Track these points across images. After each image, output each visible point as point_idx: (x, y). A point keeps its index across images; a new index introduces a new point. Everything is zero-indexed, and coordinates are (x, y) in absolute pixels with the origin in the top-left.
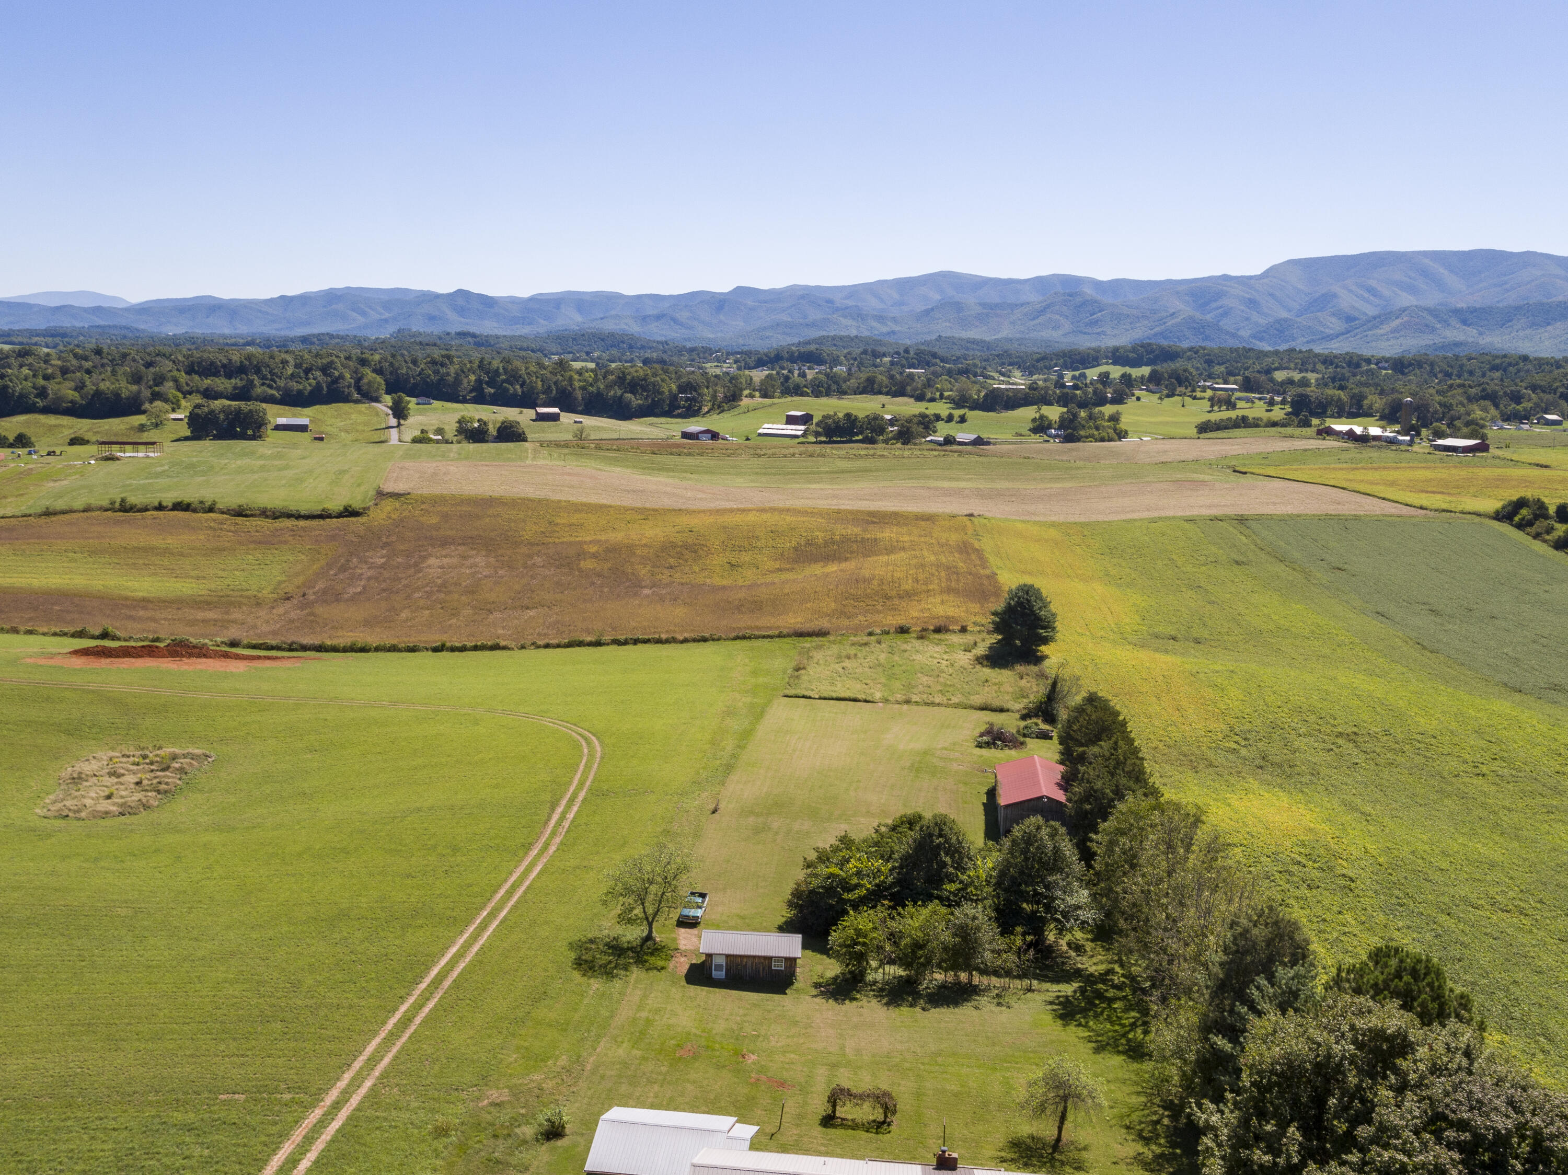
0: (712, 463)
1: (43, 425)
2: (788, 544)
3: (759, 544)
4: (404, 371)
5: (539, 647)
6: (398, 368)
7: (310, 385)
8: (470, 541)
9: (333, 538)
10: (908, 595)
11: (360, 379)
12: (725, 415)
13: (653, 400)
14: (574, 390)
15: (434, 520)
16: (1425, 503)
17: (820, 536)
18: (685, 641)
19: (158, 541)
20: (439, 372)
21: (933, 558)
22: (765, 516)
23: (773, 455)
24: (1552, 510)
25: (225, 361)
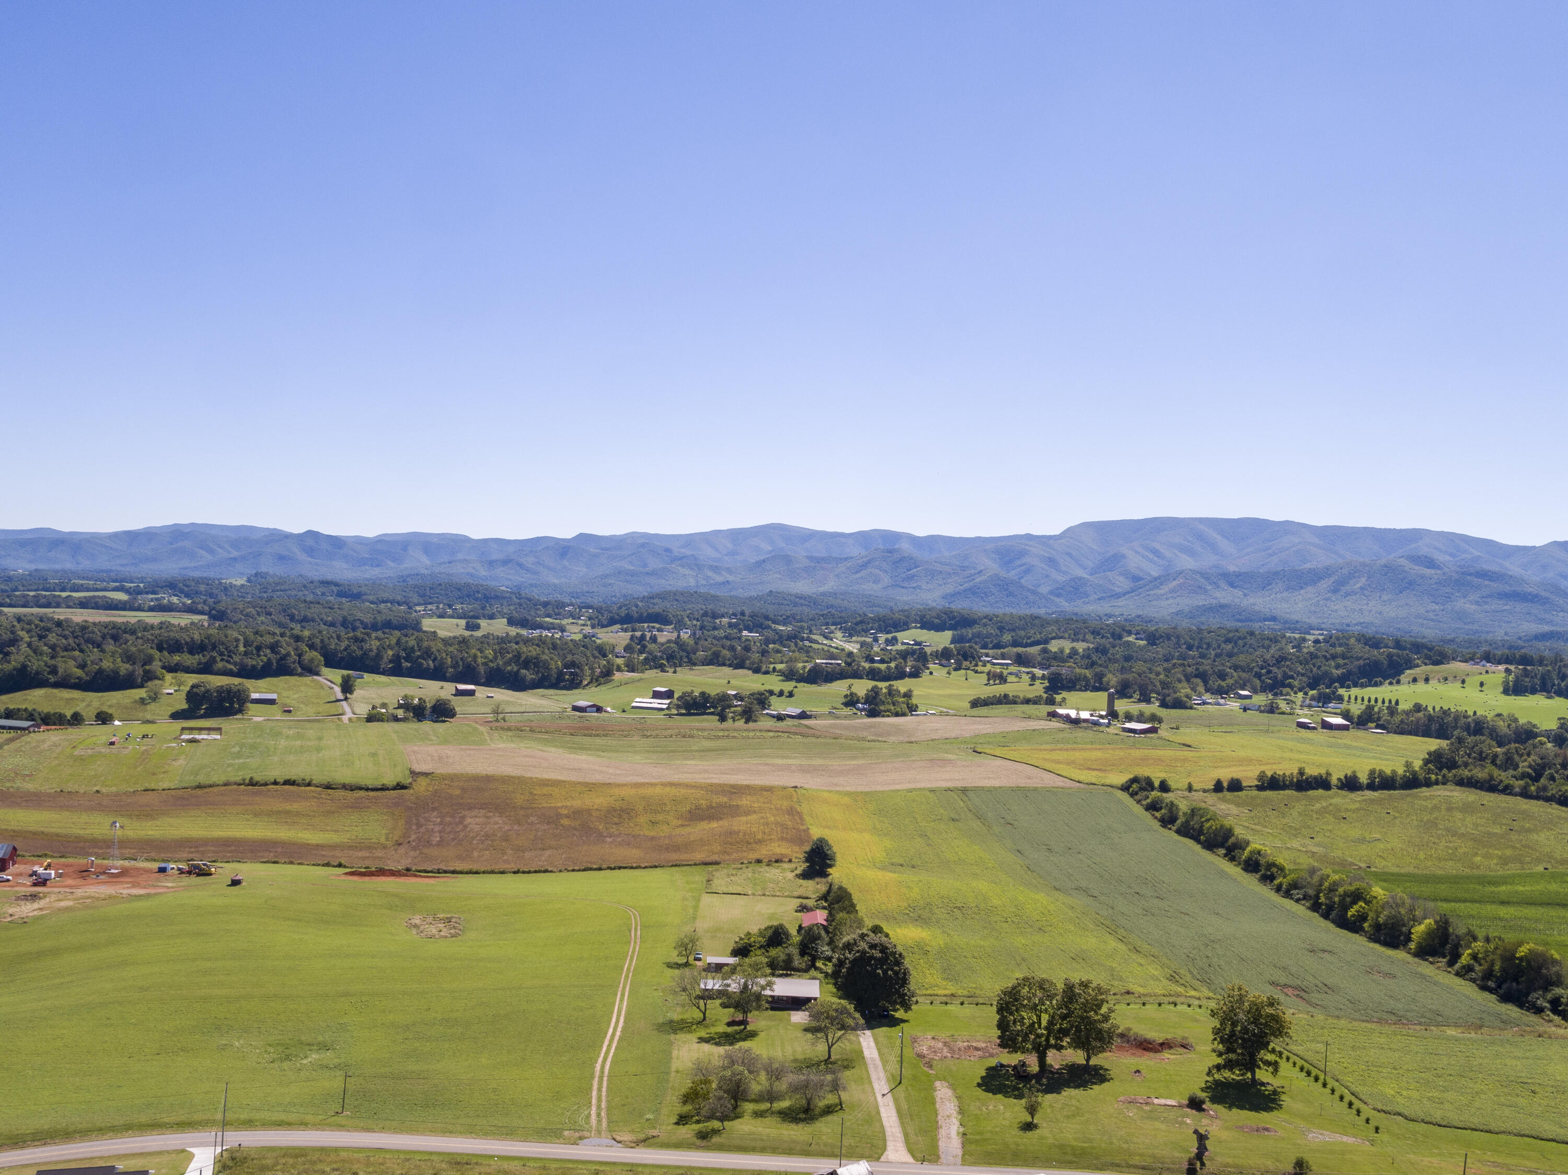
1: (61, 699)
2: (684, 808)
3: (667, 808)
4: (333, 647)
5: (569, 871)
7: (262, 661)
8: (486, 806)
9: (397, 805)
11: (303, 657)
12: (603, 688)
13: (543, 674)
14: (477, 665)
15: (457, 791)
16: (1082, 778)
21: (773, 819)
22: (668, 789)
23: (657, 736)
24: (1157, 784)
25: (188, 639)
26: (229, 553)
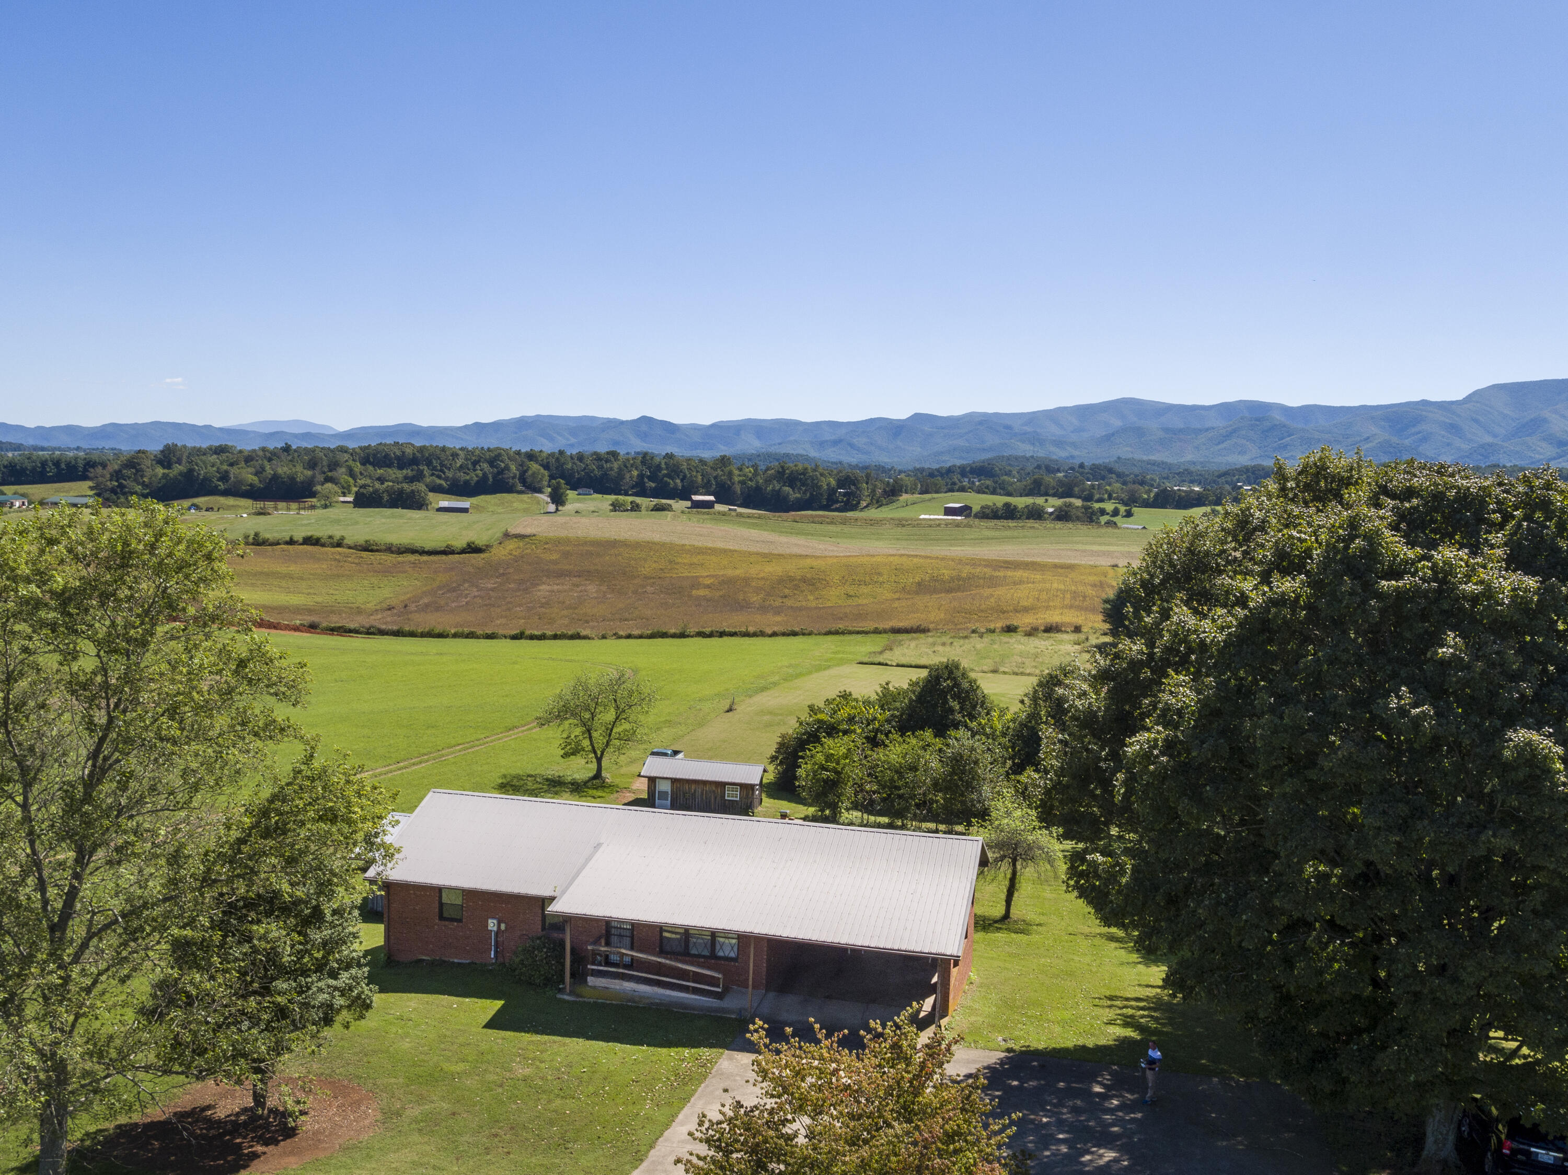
0: (853, 530)
2: (910, 580)
3: (881, 579)
4: (569, 466)
5: (620, 637)
6: (564, 463)
7: (477, 476)
8: (587, 574)
9: (452, 569)
10: (1026, 610)
11: (526, 471)
12: (884, 508)
13: (811, 494)
14: (733, 484)
15: (555, 557)
17: (947, 573)
18: (774, 634)
19: (282, 569)
20: (602, 467)
21: (1062, 588)
22: (892, 559)
25: (399, 453)
26: (568, 440)
